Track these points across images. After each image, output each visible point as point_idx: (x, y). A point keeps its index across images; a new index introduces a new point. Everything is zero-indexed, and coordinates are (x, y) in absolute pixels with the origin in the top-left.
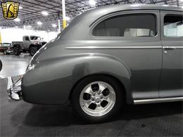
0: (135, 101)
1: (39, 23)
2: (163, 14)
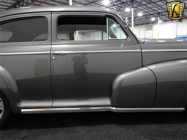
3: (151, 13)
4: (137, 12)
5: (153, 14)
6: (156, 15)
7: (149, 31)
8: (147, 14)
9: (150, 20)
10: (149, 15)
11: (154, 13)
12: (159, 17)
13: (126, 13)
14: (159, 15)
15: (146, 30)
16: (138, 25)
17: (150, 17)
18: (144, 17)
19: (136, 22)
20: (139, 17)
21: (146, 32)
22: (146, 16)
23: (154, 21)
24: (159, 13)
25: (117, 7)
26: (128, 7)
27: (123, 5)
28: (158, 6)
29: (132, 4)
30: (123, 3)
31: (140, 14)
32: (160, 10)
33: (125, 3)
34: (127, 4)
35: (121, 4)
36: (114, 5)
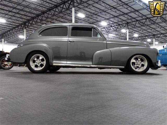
2: (71, 27)
3: (146, 34)
4: (133, 33)
5: (148, 36)
6: (151, 36)
8: (143, 35)
9: (146, 41)
10: (144, 36)
11: (149, 34)
12: (155, 38)
13: (123, 34)
14: (154, 37)
17: (146, 38)
18: (140, 38)
20: (135, 38)
22: (142, 37)
23: (151, 42)
24: (154, 35)
25: (114, 28)
26: (124, 28)
27: (119, 26)
28: (152, 29)
29: (128, 25)
30: (119, 25)
31: (136, 35)
32: (154, 32)
33: (121, 25)
34: (123, 26)
35: (118, 26)
36: (111, 26)
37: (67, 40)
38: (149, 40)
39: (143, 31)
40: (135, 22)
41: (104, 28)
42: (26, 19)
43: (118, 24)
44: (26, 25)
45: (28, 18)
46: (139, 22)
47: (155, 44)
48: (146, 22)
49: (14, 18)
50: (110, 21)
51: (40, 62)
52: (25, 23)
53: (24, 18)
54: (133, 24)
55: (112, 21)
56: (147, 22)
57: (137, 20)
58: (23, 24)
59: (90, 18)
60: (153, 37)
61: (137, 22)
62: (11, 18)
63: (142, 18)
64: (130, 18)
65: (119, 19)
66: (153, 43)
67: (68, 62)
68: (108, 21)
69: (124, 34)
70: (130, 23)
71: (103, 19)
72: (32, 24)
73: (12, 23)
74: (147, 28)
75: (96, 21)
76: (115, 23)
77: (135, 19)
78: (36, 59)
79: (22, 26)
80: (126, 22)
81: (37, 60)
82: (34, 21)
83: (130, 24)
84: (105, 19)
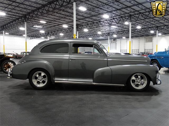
0: (55, 81)
1: (62, 34)
3: (150, 26)
4: (135, 25)
5: (152, 28)
6: (154, 28)
7: (149, 43)
8: (146, 27)
9: (149, 32)
11: (152, 26)
12: (158, 30)
13: (125, 26)
15: (146, 42)
16: (138, 36)
17: (149, 29)
18: (143, 30)
19: (141, 33)
20: (138, 29)
21: (146, 43)
23: (154, 33)
24: (157, 27)
25: (116, 20)
26: (126, 21)
27: (122, 19)
28: (155, 21)
29: (130, 18)
30: (122, 17)
31: (139, 27)
32: (158, 24)
33: (124, 17)
34: (126, 18)
35: (120, 18)
36: (114, 19)
37: (68, 58)
38: (152, 32)
39: (146, 23)
40: (138, 14)
41: (106, 20)
42: (27, 12)
43: (120, 17)
44: (27, 18)
45: (28, 11)
46: (143, 15)
47: (158, 35)
48: (149, 15)
49: (14, 11)
50: (112, 14)
51: (42, 79)
52: (25, 16)
53: (24, 11)
54: (136, 17)
55: (114, 14)
56: (151, 14)
57: (140, 13)
58: (23, 17)
59: (92, 11)
60: (156, 29)
61: (140, 15)
62: (11, 11)
63: (145, 11)
64: (133, 11)
65: (122, 12)
66: (156, 35)
67: (69, 80)
68: (110, 14)
69: (127, 26)
70: (133, 15)
71: (106, 12)
72: (32, 16)
73: (12, 16)
74: (150, 20)
75: (97, 14)
76: (118, 15)
77: (138, 12)
78: (37, 76)
79: (23, 18)
80: (129, 15)
81: (39, 77)
82: (35, 14)
83: (133, 17)
84: (107, 12)
